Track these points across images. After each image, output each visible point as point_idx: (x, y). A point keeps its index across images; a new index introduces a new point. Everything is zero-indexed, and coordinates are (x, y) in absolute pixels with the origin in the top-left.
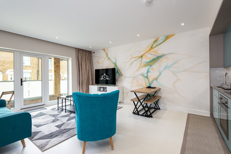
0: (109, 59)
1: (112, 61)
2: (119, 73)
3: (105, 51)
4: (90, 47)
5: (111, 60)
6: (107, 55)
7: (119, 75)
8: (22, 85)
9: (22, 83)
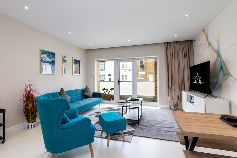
0: (210, 44)
1: (213, 48)
2: (224, 71)
3: (205, 32)
4: (176, 35)
5: (212, 46)
6: (207, 37)
7: (224, 75)
8: (118, 84)
9: (118, 83)
